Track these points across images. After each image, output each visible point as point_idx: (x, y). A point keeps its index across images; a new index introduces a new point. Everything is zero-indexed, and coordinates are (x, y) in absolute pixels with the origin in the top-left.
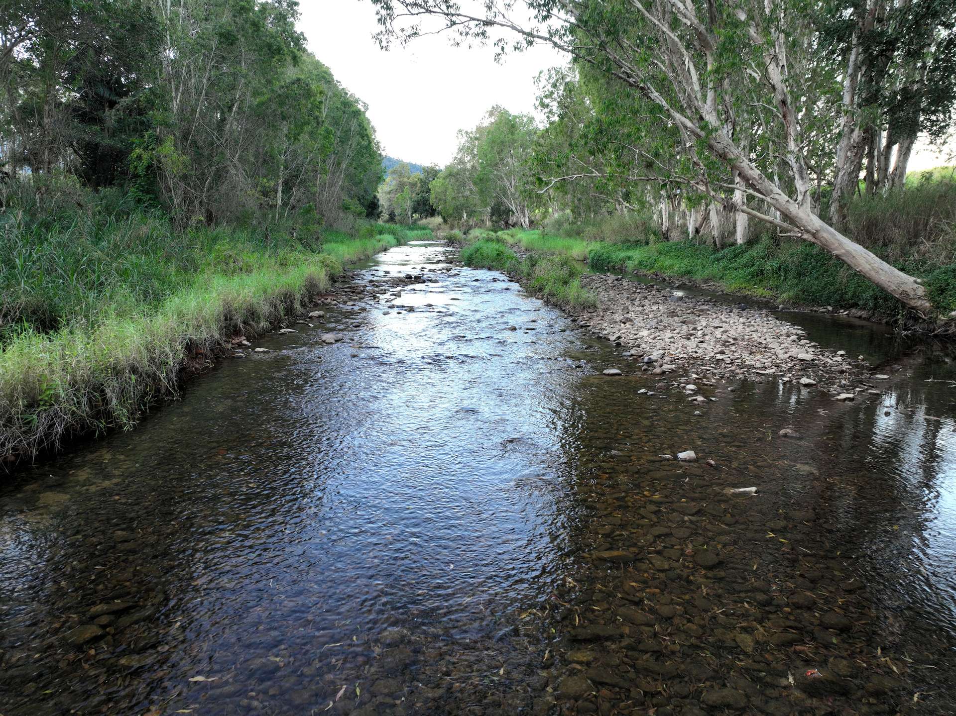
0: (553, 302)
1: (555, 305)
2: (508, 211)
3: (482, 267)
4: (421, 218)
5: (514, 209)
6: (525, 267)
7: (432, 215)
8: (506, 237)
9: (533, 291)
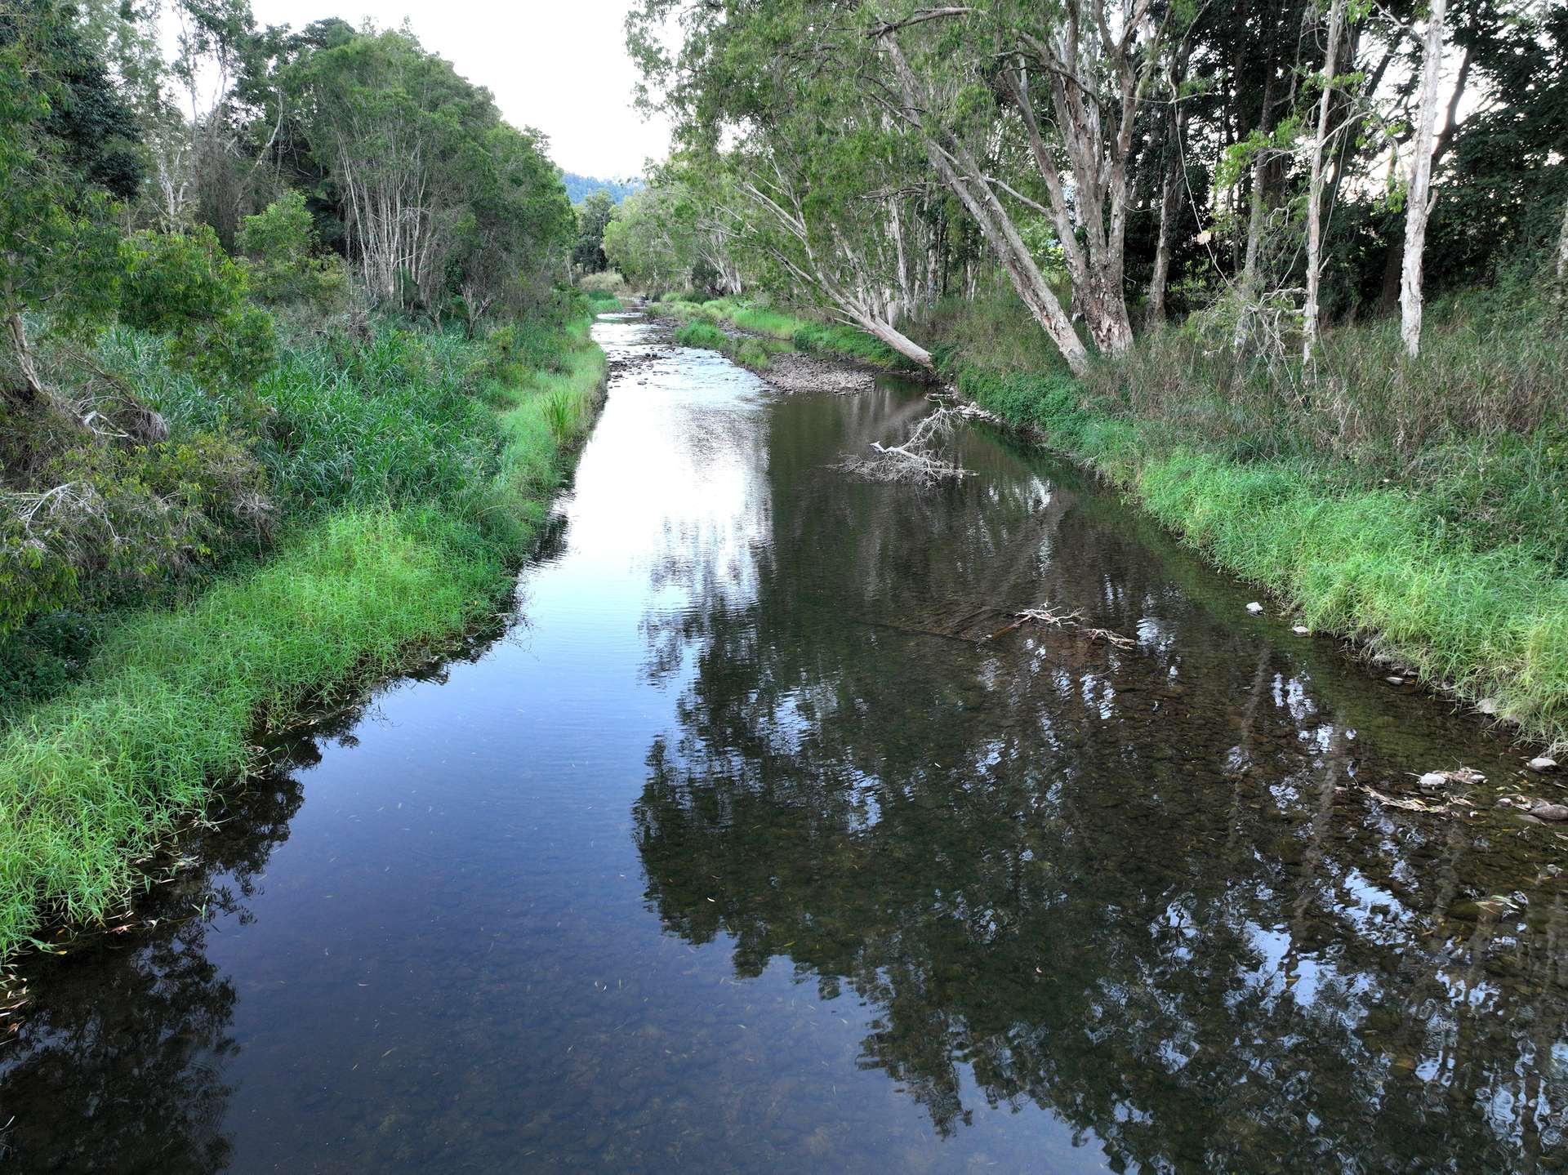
0: (751, 369)
1: (752, 371)
2: (715, 273)
3: (699, 347)
4: (585, 273)
5: (722, 271)
6: (734, 348)
7: (603, 268)
8: (715, 312)
9: (739, 363)
